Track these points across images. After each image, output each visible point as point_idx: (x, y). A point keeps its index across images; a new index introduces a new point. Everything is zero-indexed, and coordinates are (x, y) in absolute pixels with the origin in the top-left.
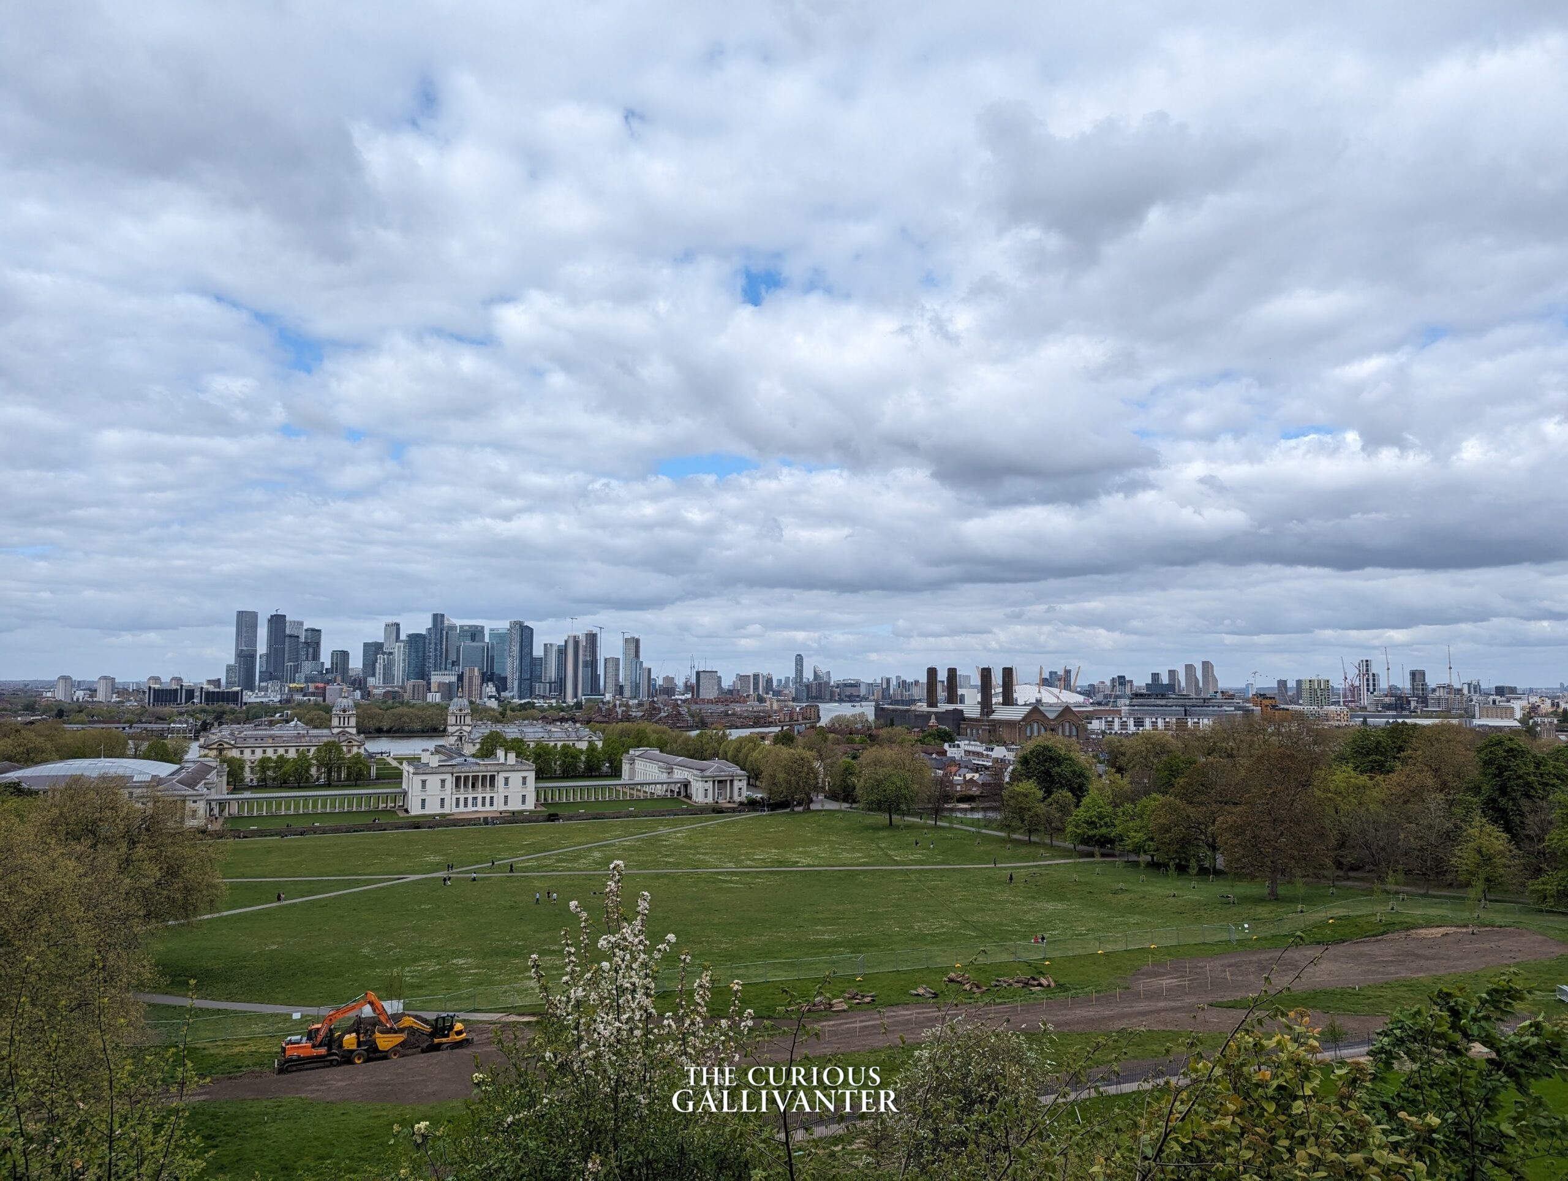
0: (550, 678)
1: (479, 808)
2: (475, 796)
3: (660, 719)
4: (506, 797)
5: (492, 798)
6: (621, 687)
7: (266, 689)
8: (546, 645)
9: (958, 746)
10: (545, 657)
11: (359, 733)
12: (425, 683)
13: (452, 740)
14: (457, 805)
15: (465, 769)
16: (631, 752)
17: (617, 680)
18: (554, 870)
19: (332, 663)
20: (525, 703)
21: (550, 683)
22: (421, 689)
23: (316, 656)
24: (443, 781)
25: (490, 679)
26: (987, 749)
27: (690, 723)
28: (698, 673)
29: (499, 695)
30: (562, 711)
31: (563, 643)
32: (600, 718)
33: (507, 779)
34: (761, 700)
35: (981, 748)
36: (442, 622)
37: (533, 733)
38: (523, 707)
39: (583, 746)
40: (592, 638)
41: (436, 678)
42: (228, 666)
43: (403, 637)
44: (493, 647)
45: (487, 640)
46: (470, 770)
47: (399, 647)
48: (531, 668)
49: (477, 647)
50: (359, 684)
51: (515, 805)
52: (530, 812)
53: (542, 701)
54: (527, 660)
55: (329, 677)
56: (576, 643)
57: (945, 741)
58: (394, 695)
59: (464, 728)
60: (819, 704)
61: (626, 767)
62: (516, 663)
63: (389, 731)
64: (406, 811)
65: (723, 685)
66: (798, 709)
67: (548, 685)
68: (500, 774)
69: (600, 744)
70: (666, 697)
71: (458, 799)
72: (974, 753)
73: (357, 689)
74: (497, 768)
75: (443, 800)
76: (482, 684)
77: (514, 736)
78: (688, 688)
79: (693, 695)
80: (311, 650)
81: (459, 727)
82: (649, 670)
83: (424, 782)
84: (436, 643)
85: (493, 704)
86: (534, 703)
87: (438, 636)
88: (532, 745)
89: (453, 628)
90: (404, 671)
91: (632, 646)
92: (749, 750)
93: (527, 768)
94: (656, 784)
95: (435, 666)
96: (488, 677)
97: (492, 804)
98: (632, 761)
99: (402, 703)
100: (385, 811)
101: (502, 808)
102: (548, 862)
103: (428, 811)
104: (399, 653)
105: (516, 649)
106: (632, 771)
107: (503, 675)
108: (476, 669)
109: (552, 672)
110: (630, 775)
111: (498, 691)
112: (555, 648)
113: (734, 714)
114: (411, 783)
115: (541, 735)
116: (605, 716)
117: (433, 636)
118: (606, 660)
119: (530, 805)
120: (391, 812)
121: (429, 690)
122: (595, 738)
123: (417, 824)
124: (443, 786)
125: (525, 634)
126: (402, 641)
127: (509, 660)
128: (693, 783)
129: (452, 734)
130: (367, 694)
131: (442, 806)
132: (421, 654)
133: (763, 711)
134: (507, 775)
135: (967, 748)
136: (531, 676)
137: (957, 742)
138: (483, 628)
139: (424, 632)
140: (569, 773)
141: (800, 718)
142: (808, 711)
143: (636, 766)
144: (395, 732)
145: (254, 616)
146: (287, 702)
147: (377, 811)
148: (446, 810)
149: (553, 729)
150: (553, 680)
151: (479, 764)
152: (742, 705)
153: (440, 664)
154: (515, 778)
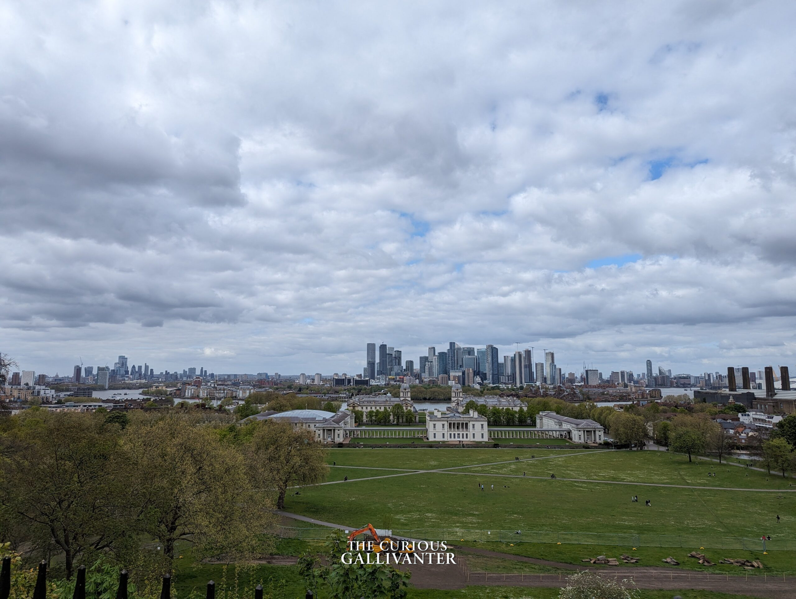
0: (508, 374)
1: (461, 439)
2: (459, 433)
3: (564, 396)
4: (474, 434)
5: (467, 434)
6: (545, 378)
7: (379, 379)
8: (505, 357)
9: (748, 415)
10: (505, 364)
11: (412, 399)
12: (447, 376)
13: (454, 404)
14: (451, 437)
15: (454, 419)
16: (541, 413)
17: (543, 375)
18: (488, 473)
19: (406, 367)
20: (495, 387)
21: (508, 376)
22: (445, 379)
23: (399, 363)
24: (443, 425)
25: (478, 374)
26: (768, 417)
27: (581, 399)
28: (587, 371)
29: (483, 382)
30: (513, 391)
31: (513, 356)
32: (531, 395)
33: (474, 425)
34: (626, 386)
35: (764, 417)
36: (454, 346)
37: (491, 402)
38: (493, 388)
39: (517, 409)
40: (528, 353)
41: (452, 374)
42: (364, 368)
43: (437, 354)
44: (479, 358)
45: (476, 354)
46: (456, 420)
47: (435, 359)
48: (497, 368)
49: (471, 358)
50: (418, 376)
51: (478, 439)
52: (486, 442)
53: (504, 385)
54: (495, 365)
55: (405, 373)
56: (520, 356)
57: (740, 412)
58: (433, 382)
59: (459, 398)
60: (661, 389)
61: (538, 421)
62: (491, 366)
63: (429, 399)
64: (428, 439)
65: (603, 377)
66: (647, 392)
67: (507, 377)
68: (470, 422)
69: (525, 409)
70: (570, 384)
71: (451, 434)
72: (759, 419)
73: (417, 379)
74: (469, 419)
75: (443, 434)
76: (474, 377)
77: (482, 403)
78: (583, 379)
79: (585, 383)
80: (397, 361)
81: (457, 398)
82: (560, 369)
83: (434, 425)
84: (452, 357)
85: (477, 387)
86: (499, 386)
87: (453, 353)
88: (491, 408)
89: (459, 349)
90: (438, 370)
91: (550, 358)
92: (607, 414)
93: (484, 420)
94: (552, 431)
95: (452, 368)
96: (477, 373)
97: (467, 437)
98: (541, 419)
99: (436, 386)
100: (418, 438)
101: (472, 440)
102: (487, 469)
103: (437, 439)
104: (435, 363)
105: (490, 359)
106: (542, 423)
107: (484, 372)
108: (471, 369)
109: (509, 371)
110: (540, 426)
111: (482, 380)
112: (510, 358)
113: (607, 394)
114: (430, 425)
115: (496, 403)
116: (534, 394)
117: (450, 354)
118: (536, 364)
119: (486, 439)
120: (421, 439)
121: (449, 380)
122: (523, 405)
123: (431, 446)
124: (443, 427)
125: (494, 351)
126: (436, 356)
127: (487, 365)
128: (573, 431)
129: (454, 402)
130: (421, 381)
131: (444, 437)
132: (445, 362)
133: (626, 393)
134: (474, 423)
135: (754, 416)
136: (498, 372)
137: (747, 413)
138: (473, 348)
139: (446, 351)
140: (510, 423)
141: (649, 396)
142: (654, 392)
143: (543, 421)
144: (432, 400)
145: (374, 345)
146: (387, 385)
147: (414, 438)
148: (445, 439)
149: (503, 400)
150: (510, 375)
151: (460, 417)
152: (613, 389)
153: (454, 366)
154: (478, 425)
